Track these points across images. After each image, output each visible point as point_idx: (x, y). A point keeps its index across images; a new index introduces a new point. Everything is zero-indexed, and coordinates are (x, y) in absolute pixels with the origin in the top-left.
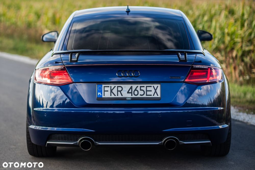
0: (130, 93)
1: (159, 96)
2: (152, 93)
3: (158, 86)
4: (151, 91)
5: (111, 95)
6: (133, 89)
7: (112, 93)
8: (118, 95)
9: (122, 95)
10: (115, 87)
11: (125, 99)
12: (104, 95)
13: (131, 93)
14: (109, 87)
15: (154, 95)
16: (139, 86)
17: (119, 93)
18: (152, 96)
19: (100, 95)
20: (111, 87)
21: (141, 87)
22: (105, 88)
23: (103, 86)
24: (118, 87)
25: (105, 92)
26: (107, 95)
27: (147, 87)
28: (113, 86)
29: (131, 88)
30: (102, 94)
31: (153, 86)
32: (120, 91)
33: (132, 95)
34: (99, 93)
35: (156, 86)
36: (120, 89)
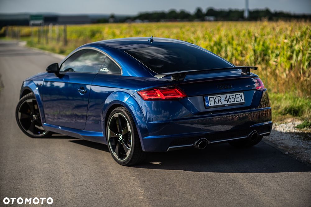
1: (244, 101)
2: (239, 99)
5: (214, 104)
6: (228, 98)
7: (215, 102)
8: (219, 103)
9: (222, 103)
10: (216, 97)
11: (223, 106)
13: (227, 101)
14: (212, 97)
16: (231, 95)
17: (219, 101)
18: (240, 102)
21: (232, 95)
22: (210, 99)
23: (209, 97)
24: (218, 97)
25: (210, 102)
26: (212, 104)
27: (236, 95)
28: (215, 97)
29: (226, 97)
30: (209, 104)
32: (220, 100)
33: (228, 102)
34: (207, 103)
35: (241, 94)
36: (219, 98)
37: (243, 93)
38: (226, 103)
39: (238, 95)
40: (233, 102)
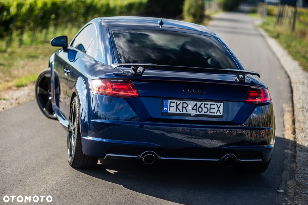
0: (194, 109)
1: (222, 114)
2: (215, 111)
3: (221, 105)
4: (214, 109)
5: (176, 111)
6: (198, 106)
7: (177, 109)
8: (183, 111)
9: (187, 112)
10: (181, 103)
11: (189, 115)
12: (170, 111)
13: (196, 110)
14: (174, 102)
15: (216, 113)
16: (204, 103)
17: (184, 108)
18: (215, 114)
19: (165, 110)
20: (177, 102)
22: (171, 103)
23: (169, 101)
24: (183, 103)
25: (171, 107)
26: (173, 110)
27: (210, 104)
28: (178, 102)
29: (196, 105)
30: (167, 109)
31: (217, 105)
32: (185, 107)
33: (196, 112)
34: (165, 108)
35: (219, 104)
36: (185, 105)
37: (222, 104)
38: (194, 112)
39: (214, 104)
40: (204, 112)
